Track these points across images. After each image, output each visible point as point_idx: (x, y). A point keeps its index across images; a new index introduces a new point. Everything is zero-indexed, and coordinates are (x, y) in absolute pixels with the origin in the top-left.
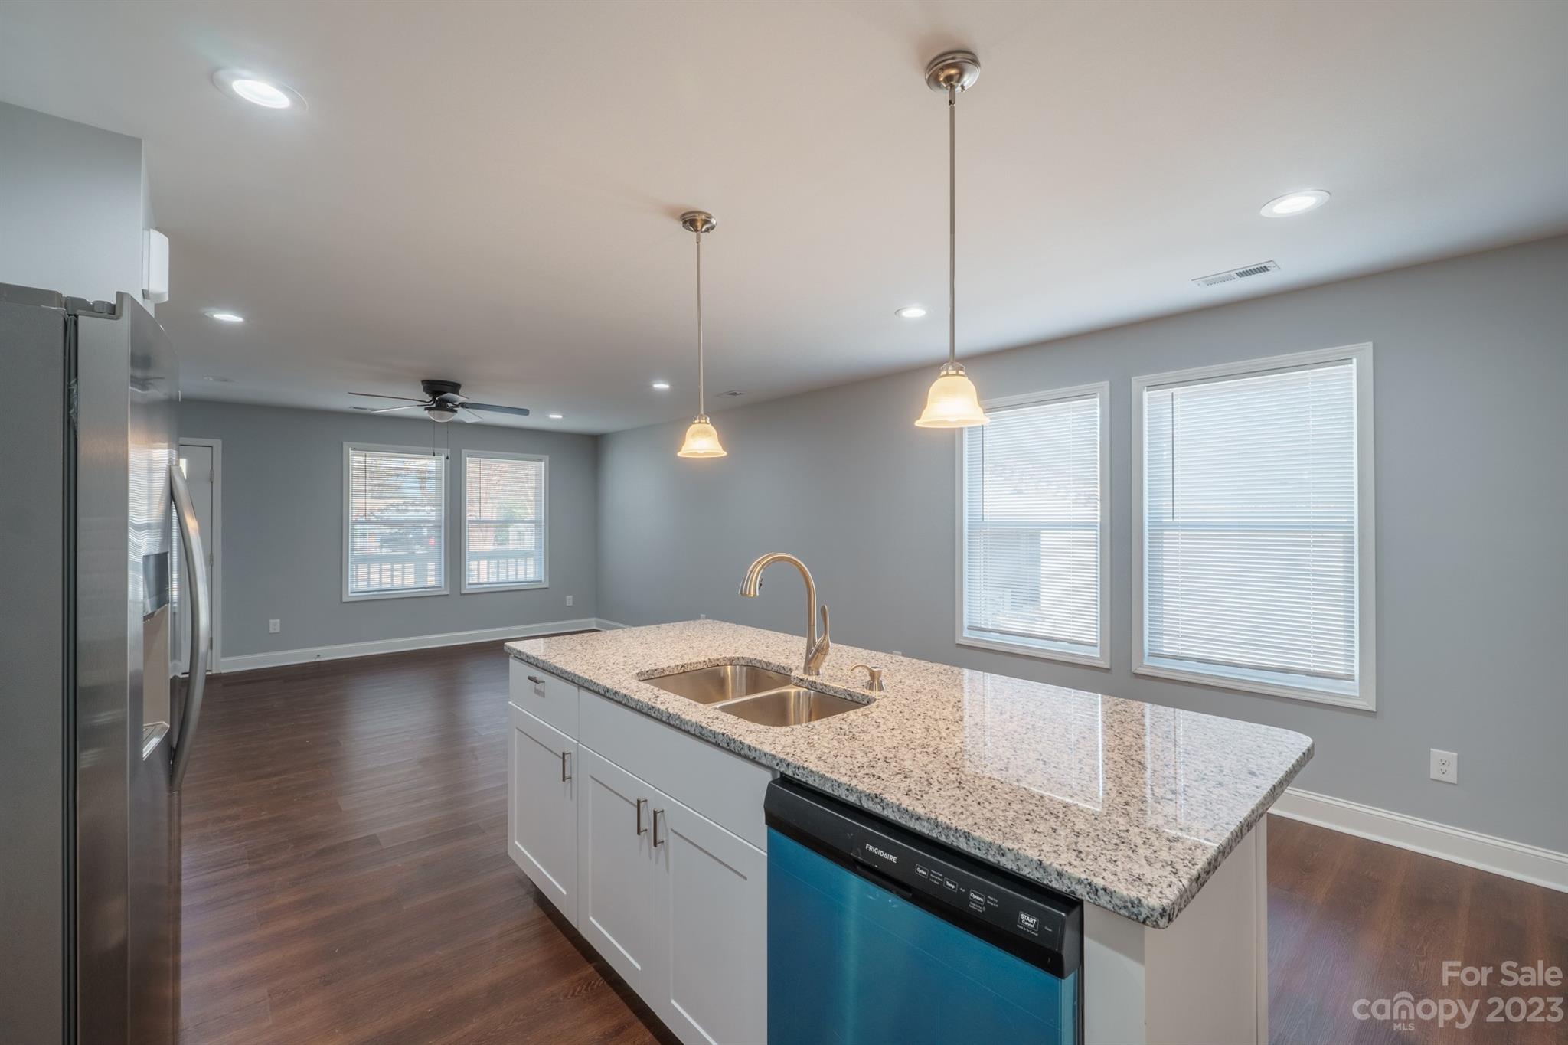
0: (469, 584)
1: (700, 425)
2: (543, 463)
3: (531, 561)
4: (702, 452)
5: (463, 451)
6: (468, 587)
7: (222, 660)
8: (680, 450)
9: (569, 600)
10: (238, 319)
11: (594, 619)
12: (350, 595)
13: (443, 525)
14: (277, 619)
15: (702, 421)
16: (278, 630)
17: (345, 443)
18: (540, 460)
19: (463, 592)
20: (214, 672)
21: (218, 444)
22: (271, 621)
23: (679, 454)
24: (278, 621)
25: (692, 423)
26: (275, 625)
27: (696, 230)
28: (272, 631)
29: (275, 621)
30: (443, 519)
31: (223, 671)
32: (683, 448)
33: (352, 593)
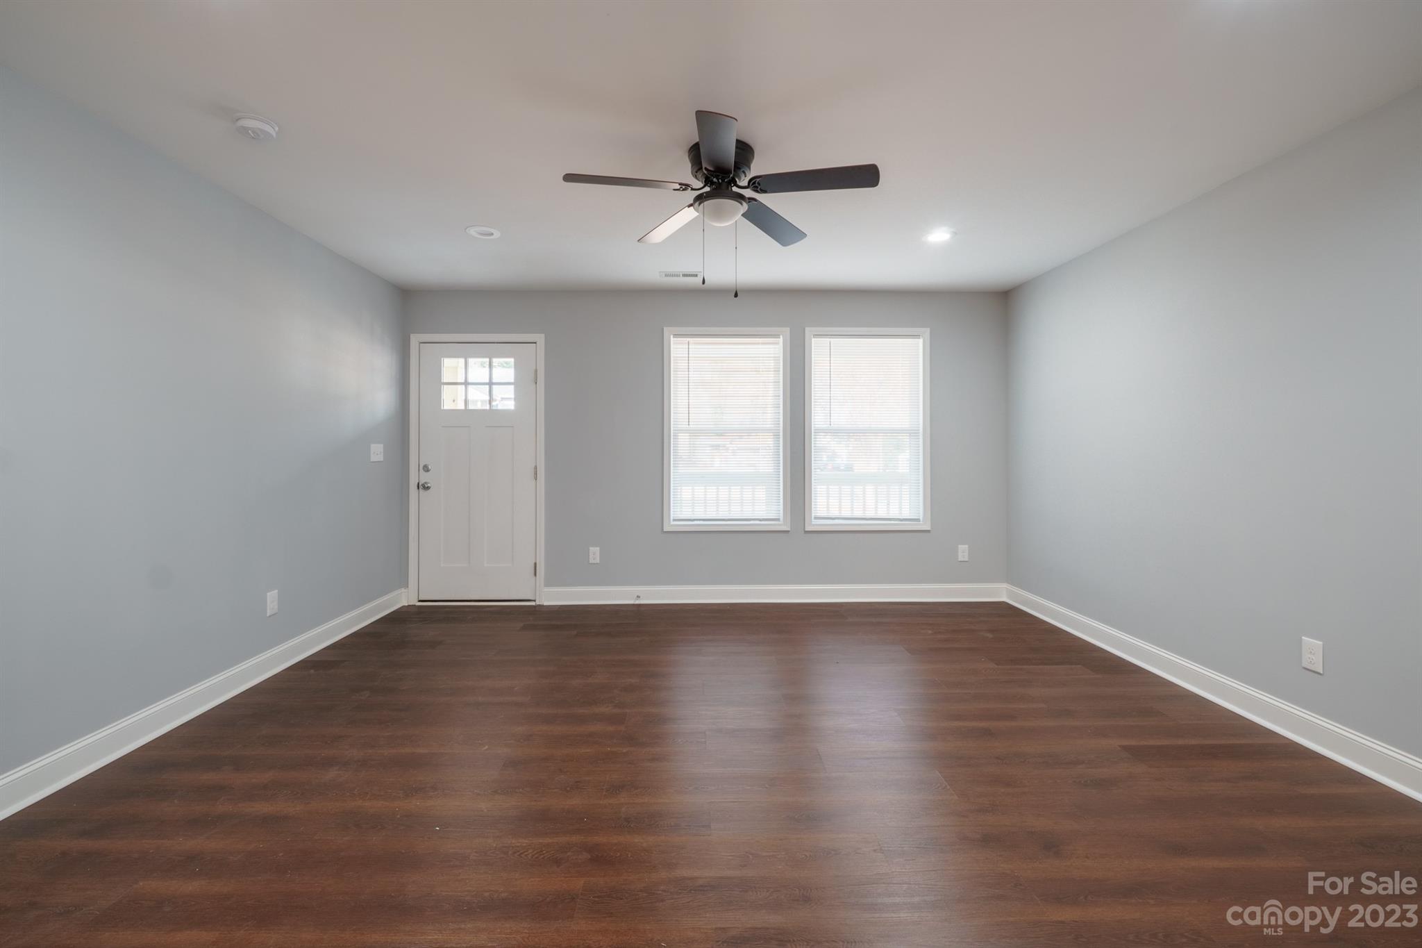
0: (816, 518)
2: (921, 341)
5: (807, 330)
6: (815, 522)
7: (546, 589)
9: (963, 552)
11: (1005, 585)
12: (672, 523)
13: (781, 434)
14: (597, 546)
16: (598, 561)
18: (913, 336)
19: (807, 529)
20: (538, 603)
21: (540, 338)
22: (591, 549)
24: (598, 548)
26: (595, 554)
29: (594, 549)
30: (781, 429)
31: (546, 603)
33: (674, 520)
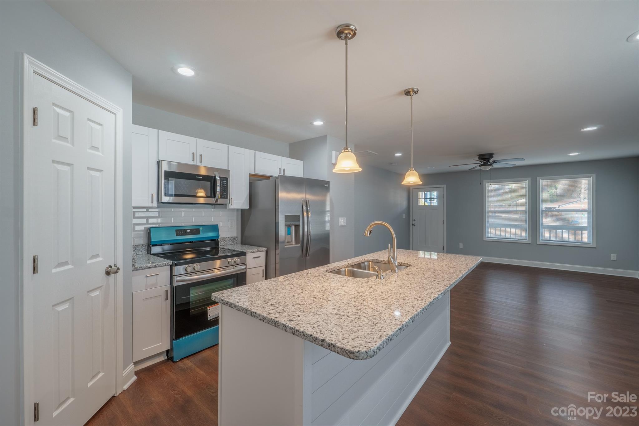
1: (411, 171)
2: (591, 178)
3: (585, 232)
4: (412, 182)
5: (538, 178)
6: (541, 241)
8: (403, 182)
9: (614, 257)
10: (401, 155)
12: (486, 238)
13: (527, 212)
15: (411, 170)
16: (462, 247)
17: (484, 181)
18: (588, 177)
19: (538, 243)
22: (460, 244)
23: (402, 183)
25: (408, 171)
27: (410, 95)
28: (460, 247)
29: (461, 244)
30: (527, 210)
32: (404, 181)
